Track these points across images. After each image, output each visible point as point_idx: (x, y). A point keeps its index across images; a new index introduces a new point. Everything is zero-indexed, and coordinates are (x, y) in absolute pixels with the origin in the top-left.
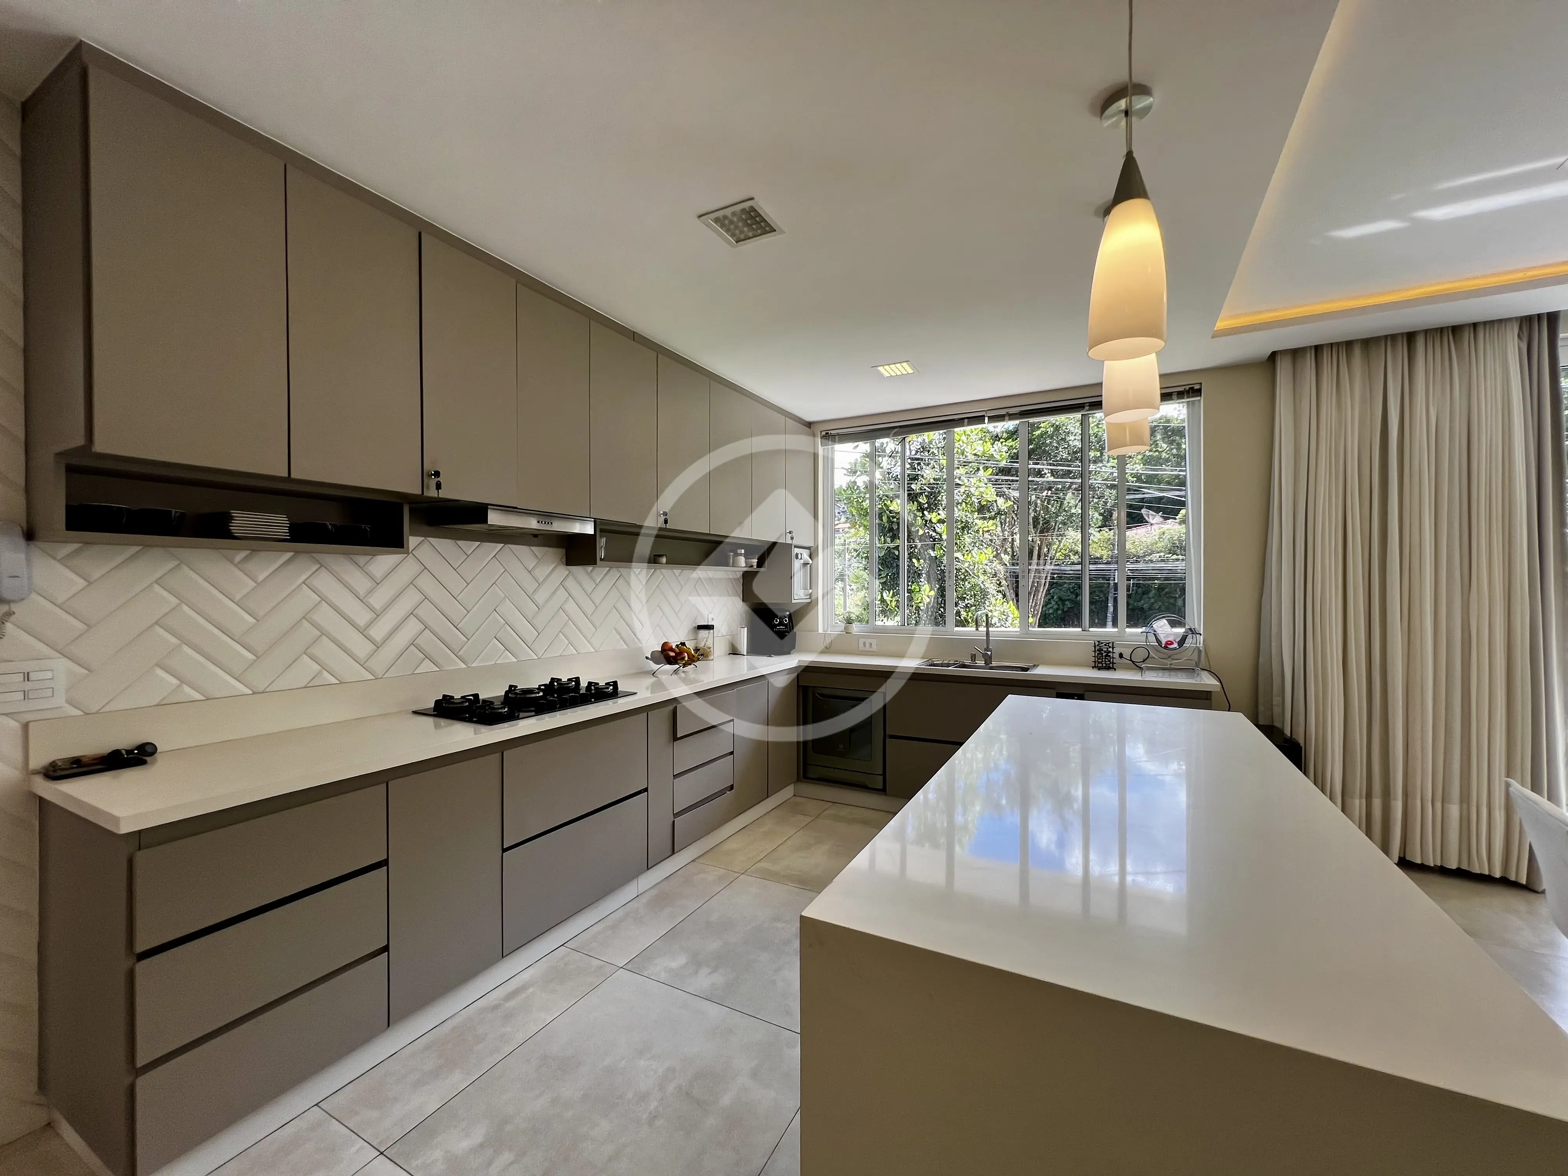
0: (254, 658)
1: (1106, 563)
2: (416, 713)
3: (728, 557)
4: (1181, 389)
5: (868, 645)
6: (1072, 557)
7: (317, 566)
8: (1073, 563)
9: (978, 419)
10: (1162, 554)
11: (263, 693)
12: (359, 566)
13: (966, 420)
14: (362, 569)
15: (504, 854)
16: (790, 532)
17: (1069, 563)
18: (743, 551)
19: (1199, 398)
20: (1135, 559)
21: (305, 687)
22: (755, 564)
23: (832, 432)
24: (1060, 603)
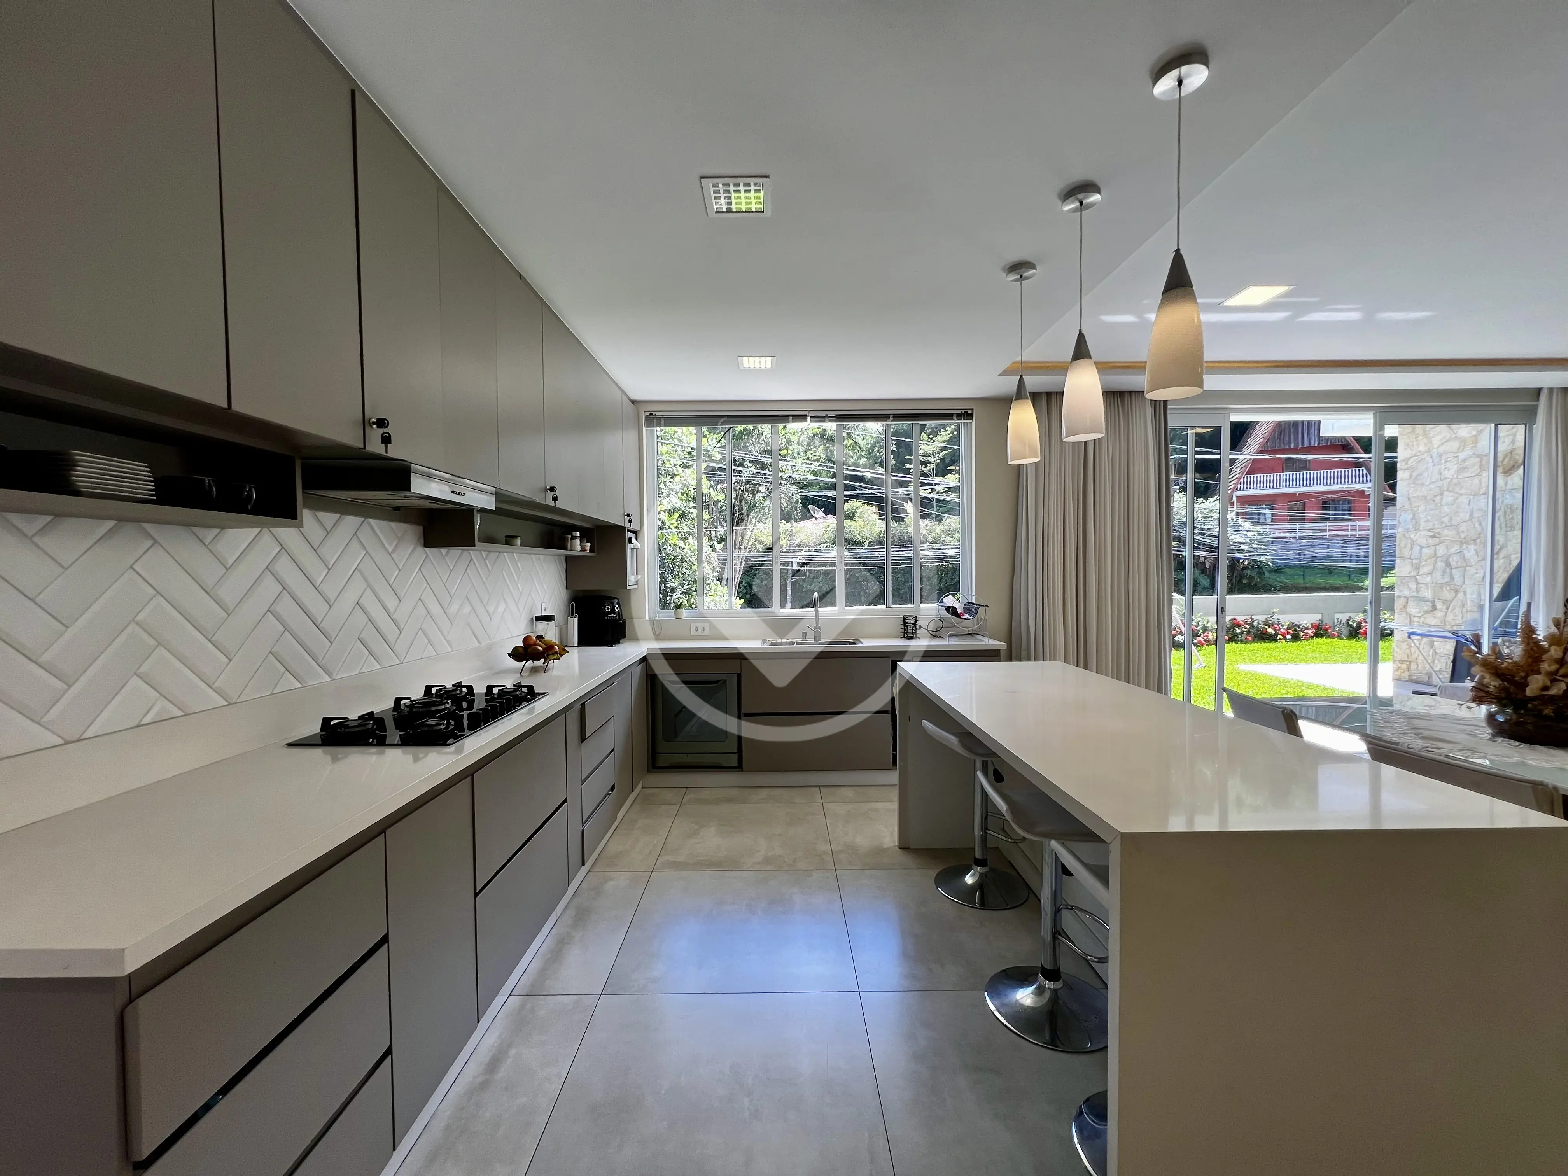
0: (65, 686)
1: (785, 552)
2: (290, 745)
3: (566, 540)
4: (959, 412)
5: (700, 630)
6: (757, 546)
7: (149, 543)
8: (758, 552)
9: (802, 417)
10: (828, 544)
11: (79, 740)
12: (205, 545)
13: (791, 418)
14: (208, 548)
15: (477, 898)
16: (628, 515)
17: (755, 551)
18: (578, 534)
19: (971, 421)
20: (807, 548)
21: (138, 726)
22: (588, 548)
23: (657, 413)
24: (748, 587)
